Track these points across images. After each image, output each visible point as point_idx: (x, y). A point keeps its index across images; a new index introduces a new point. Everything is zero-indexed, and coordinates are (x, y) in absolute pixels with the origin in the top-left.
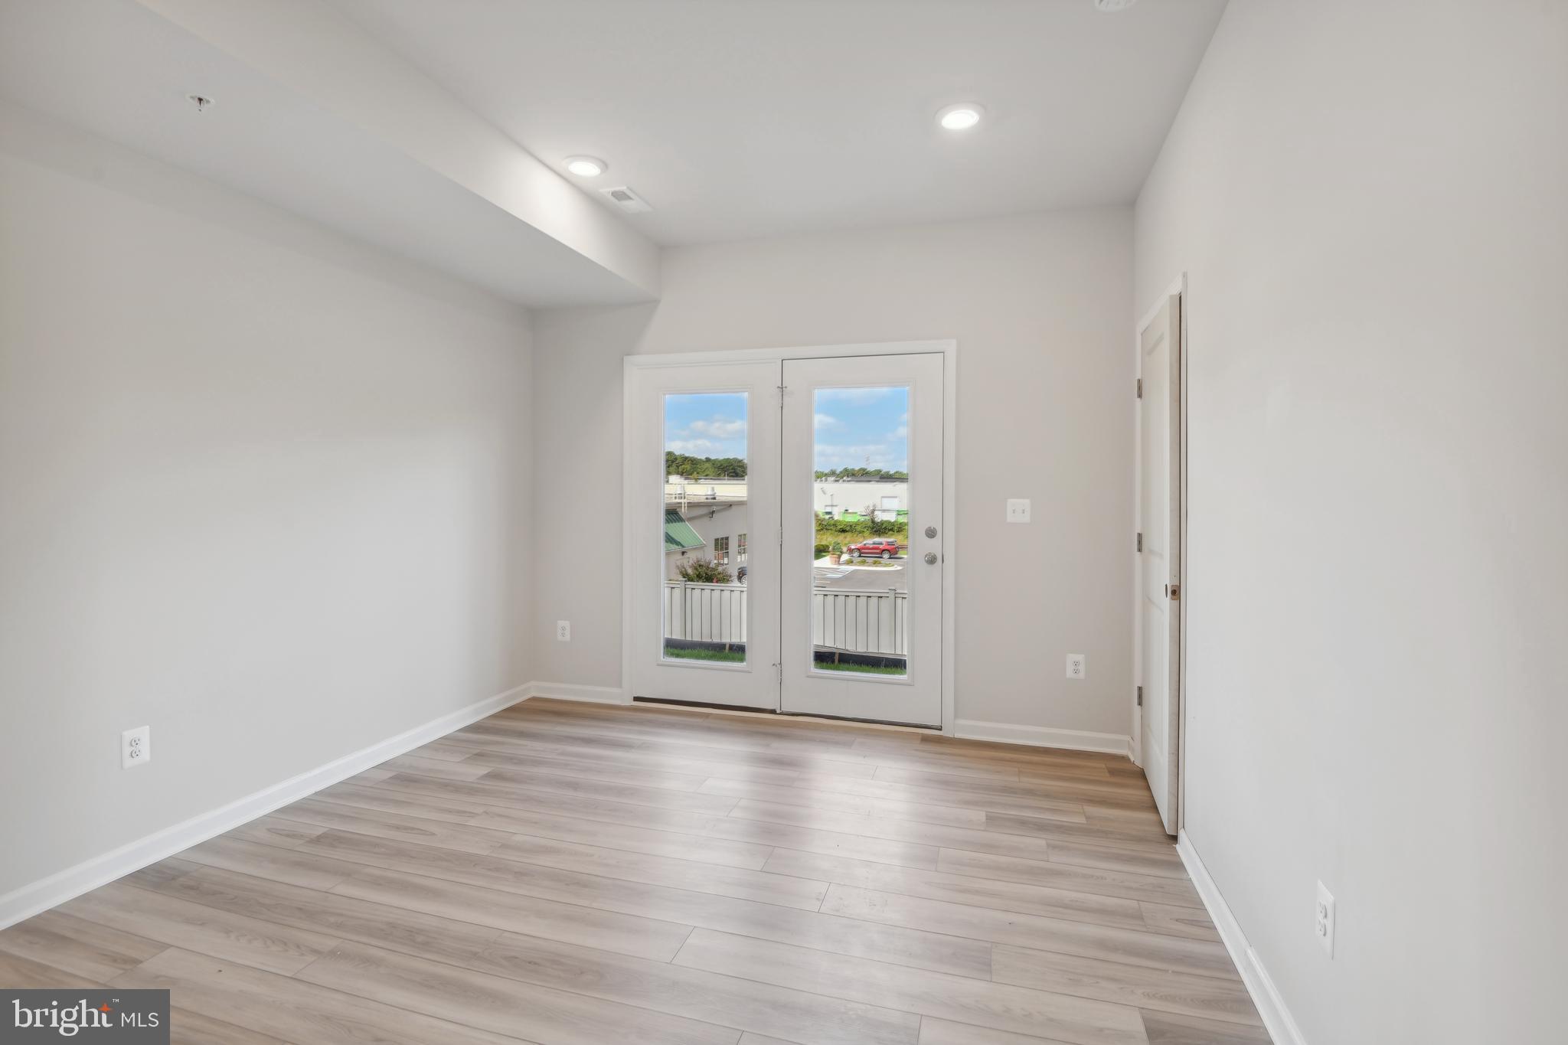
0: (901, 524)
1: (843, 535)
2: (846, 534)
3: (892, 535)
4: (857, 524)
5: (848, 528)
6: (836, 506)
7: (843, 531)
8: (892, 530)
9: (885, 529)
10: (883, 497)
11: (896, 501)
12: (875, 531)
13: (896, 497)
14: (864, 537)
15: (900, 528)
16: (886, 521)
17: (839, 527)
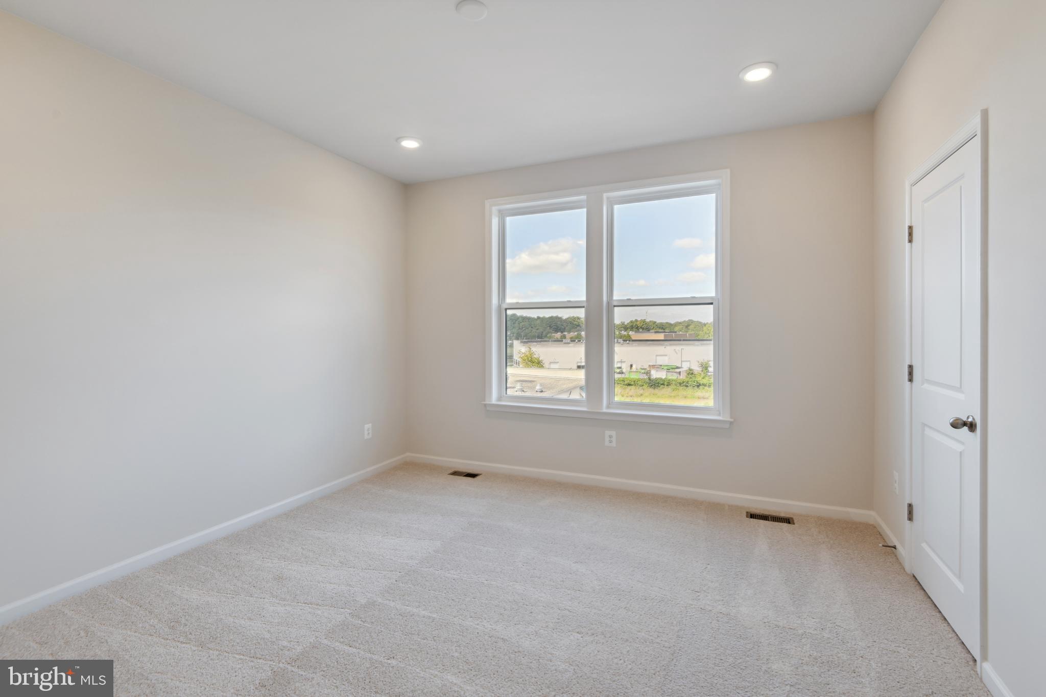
0: (669, 380)
1: (629, 387)
2: (631, 387)
3: (663, 388)
4: (639, 380)
5: (632, 383)
6: (624, 362)
7: (629, 385)
8: (663, 384)
9: (658, 383)
10: (657, 356)
11: (666, 358)
12: (651, 386)
13: (666, 355)
14: (643, 389)
15: (668, 383)
16: (659, 378)
17: (626, 382)
